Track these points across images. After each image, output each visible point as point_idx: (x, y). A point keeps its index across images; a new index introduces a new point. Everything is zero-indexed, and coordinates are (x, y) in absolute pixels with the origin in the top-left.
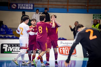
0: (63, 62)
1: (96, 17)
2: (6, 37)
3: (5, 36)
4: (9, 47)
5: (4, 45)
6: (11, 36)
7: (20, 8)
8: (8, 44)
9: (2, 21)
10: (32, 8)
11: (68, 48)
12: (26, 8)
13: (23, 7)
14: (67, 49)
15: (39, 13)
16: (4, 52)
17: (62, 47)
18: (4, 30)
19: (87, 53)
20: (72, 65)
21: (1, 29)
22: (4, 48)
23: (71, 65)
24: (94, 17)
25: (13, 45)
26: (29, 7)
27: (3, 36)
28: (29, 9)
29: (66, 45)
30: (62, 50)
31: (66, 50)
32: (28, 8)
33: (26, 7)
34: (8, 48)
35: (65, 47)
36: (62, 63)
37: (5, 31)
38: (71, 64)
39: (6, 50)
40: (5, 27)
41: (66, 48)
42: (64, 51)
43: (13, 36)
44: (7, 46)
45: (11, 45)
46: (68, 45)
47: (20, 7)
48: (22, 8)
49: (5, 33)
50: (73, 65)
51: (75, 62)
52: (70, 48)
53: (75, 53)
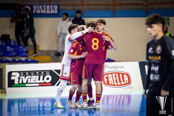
0: (110, 98)
2: (16, 60)
3: (13, 58)
4: (21, 77)
5: (13, 74)
6: (23, 59)
7: (37, 12)
8: (19, 72)
9: (8, 34)
10: (56, 12)
11: (117, 75)
12: (47, 12)
13: (42, 10)
14: (115, 76)
15: (68, 19)
16: (14, 85)
17: (108, 74)
18: (12, 49)
20: (125, 103)
21: (8, 47)
22: (12, 78)
23: (123, 102)
25: (27, 74)
26: (51, 10)
27: (10, 59)
28: (51, 12)
29: (114, 69)
30: (107, 78)
31: (115, 79)
32: (49, 12)
33: (46, 10)
34: (19, 78)
35: (112, 74)
36: (108, 99)
37: (14, 50)
38: (123, 100)
39: (16, 82)
40: (13, 44)
41: (114, 75)
42: (110, 80)
43: (27, 58)
44: (18, 75)
45: (24, 73)
46: (117, 69)
47: (37, 10)
48: (39, 12)
49: (14, 54)
50: (127, 103)
51: (129, 97)
52: (121, 75)
53: (129, 82)
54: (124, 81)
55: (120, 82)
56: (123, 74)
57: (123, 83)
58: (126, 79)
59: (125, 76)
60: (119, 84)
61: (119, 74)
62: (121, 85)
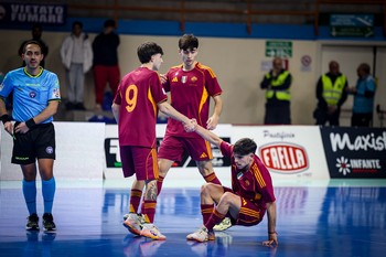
1: (275, 51)
11: (285, 150)
14: (282, 153)
17: (269, 148)
19: (338, 166)
24: (268, 50)
29: (279, 140)
30: (269, 155)
31: (281, 157)
35: (276, 147)
41: (280, 149)
42: (275, 159)
46: (285, 140)
51: (305, 193)
52: (291, 150)
53: (306, 165)
54: (296, 162)
55: (291, 163)
56: (294, 149)
57: (295, 166)
58: (300, 158)
59: (298, 152)
60: (290, 167)
61: (288, 148)
62: (293, 169)
